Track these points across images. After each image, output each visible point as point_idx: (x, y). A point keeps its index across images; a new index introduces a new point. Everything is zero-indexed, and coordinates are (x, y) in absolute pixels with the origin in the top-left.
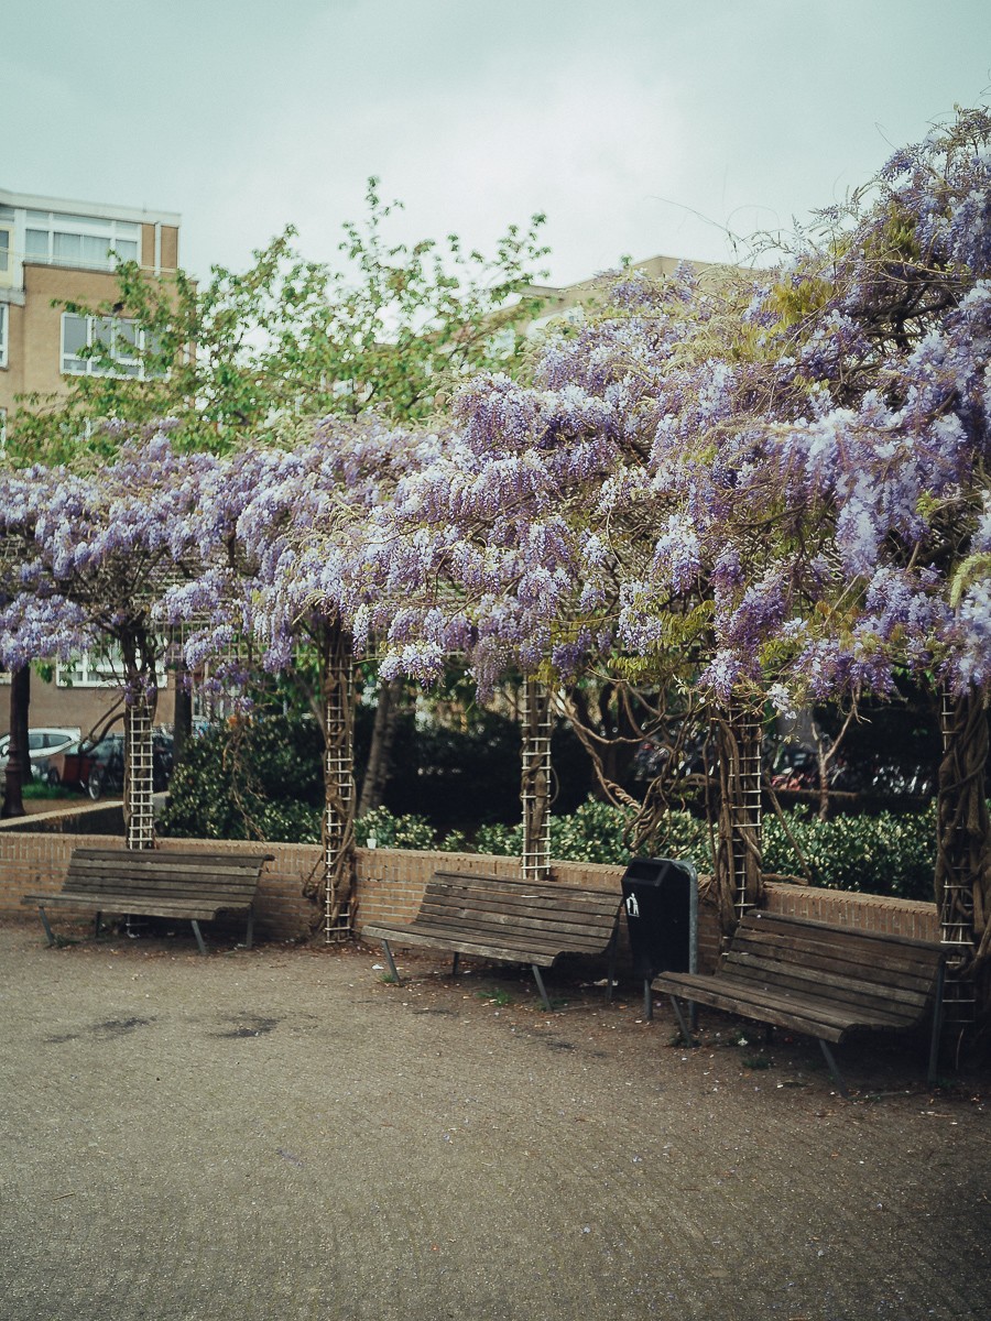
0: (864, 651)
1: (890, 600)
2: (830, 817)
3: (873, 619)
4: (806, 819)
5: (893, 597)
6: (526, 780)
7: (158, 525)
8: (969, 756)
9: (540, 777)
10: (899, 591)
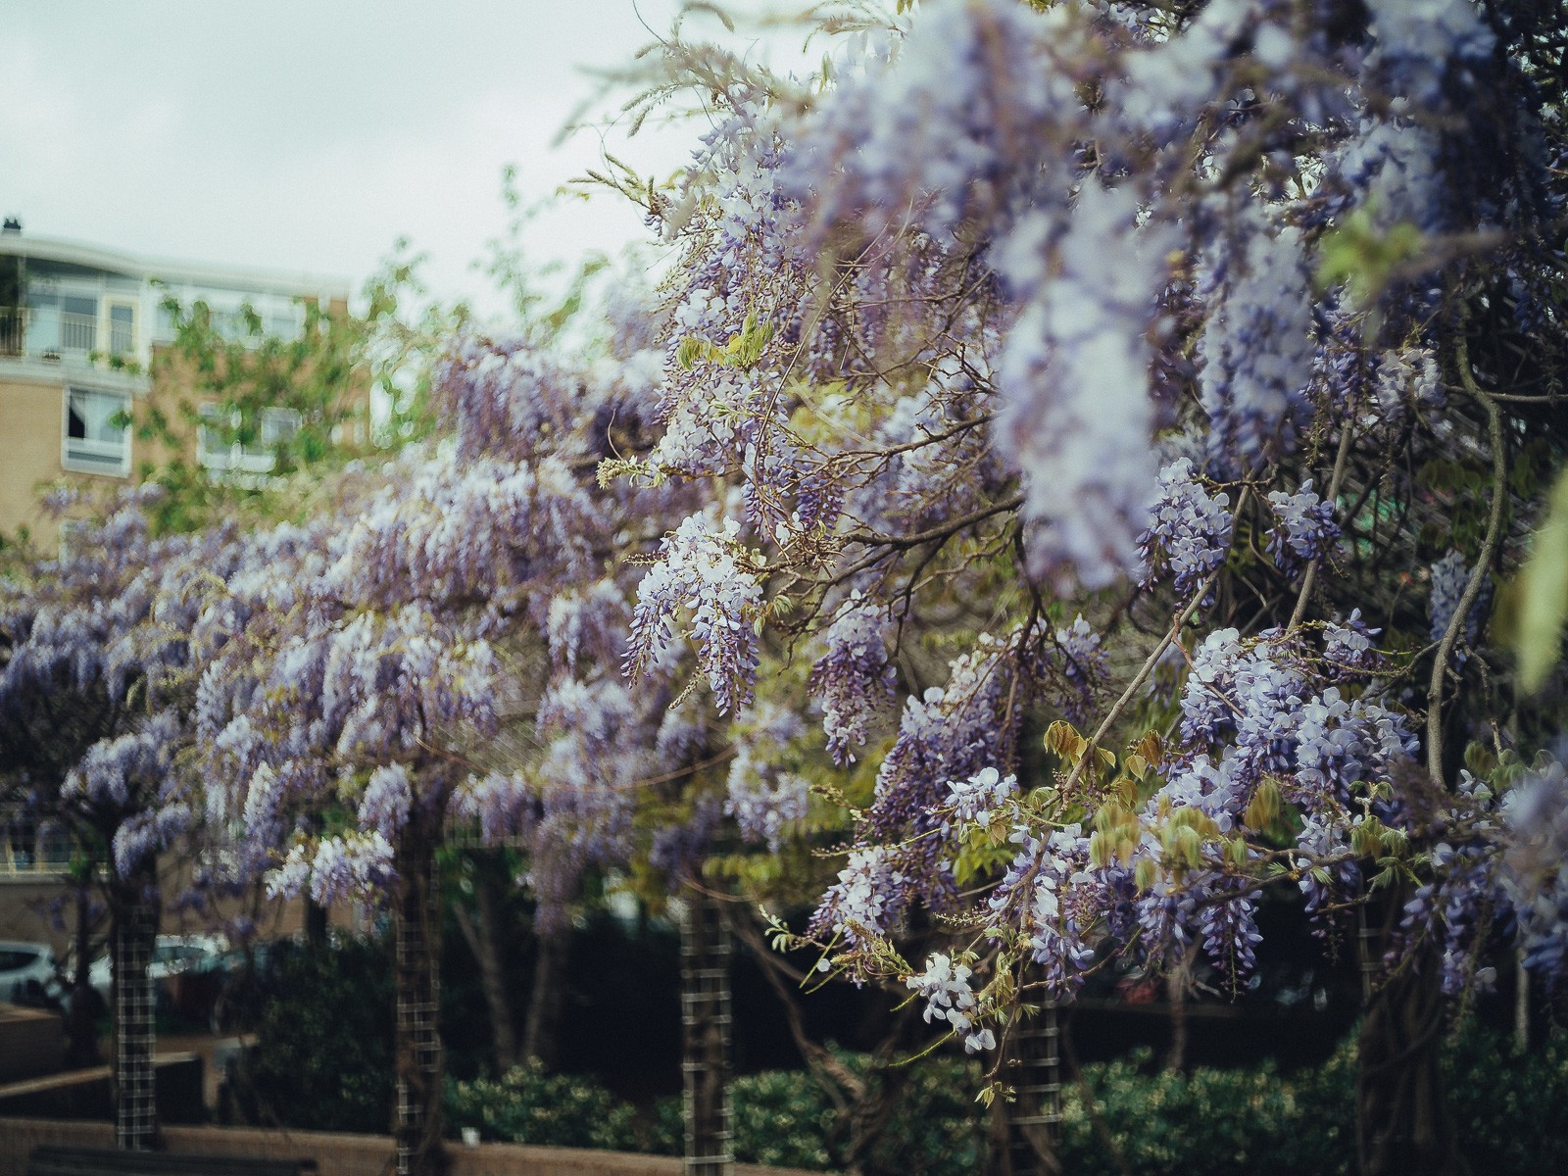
0: (1167, 864)
1: (1245, 711)
2: (1187, 1071)
3: (1201, 764)
4: (1150, 1071)
5: (1252, 704)
6: (690, 1041)
7: (93, 647)
8: (1410, 1009)
9: (714, 1037)
10: (1266, 687)
